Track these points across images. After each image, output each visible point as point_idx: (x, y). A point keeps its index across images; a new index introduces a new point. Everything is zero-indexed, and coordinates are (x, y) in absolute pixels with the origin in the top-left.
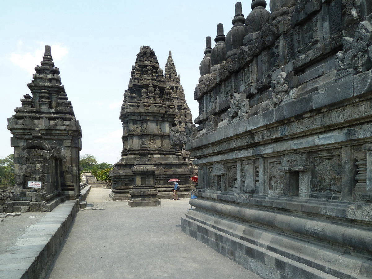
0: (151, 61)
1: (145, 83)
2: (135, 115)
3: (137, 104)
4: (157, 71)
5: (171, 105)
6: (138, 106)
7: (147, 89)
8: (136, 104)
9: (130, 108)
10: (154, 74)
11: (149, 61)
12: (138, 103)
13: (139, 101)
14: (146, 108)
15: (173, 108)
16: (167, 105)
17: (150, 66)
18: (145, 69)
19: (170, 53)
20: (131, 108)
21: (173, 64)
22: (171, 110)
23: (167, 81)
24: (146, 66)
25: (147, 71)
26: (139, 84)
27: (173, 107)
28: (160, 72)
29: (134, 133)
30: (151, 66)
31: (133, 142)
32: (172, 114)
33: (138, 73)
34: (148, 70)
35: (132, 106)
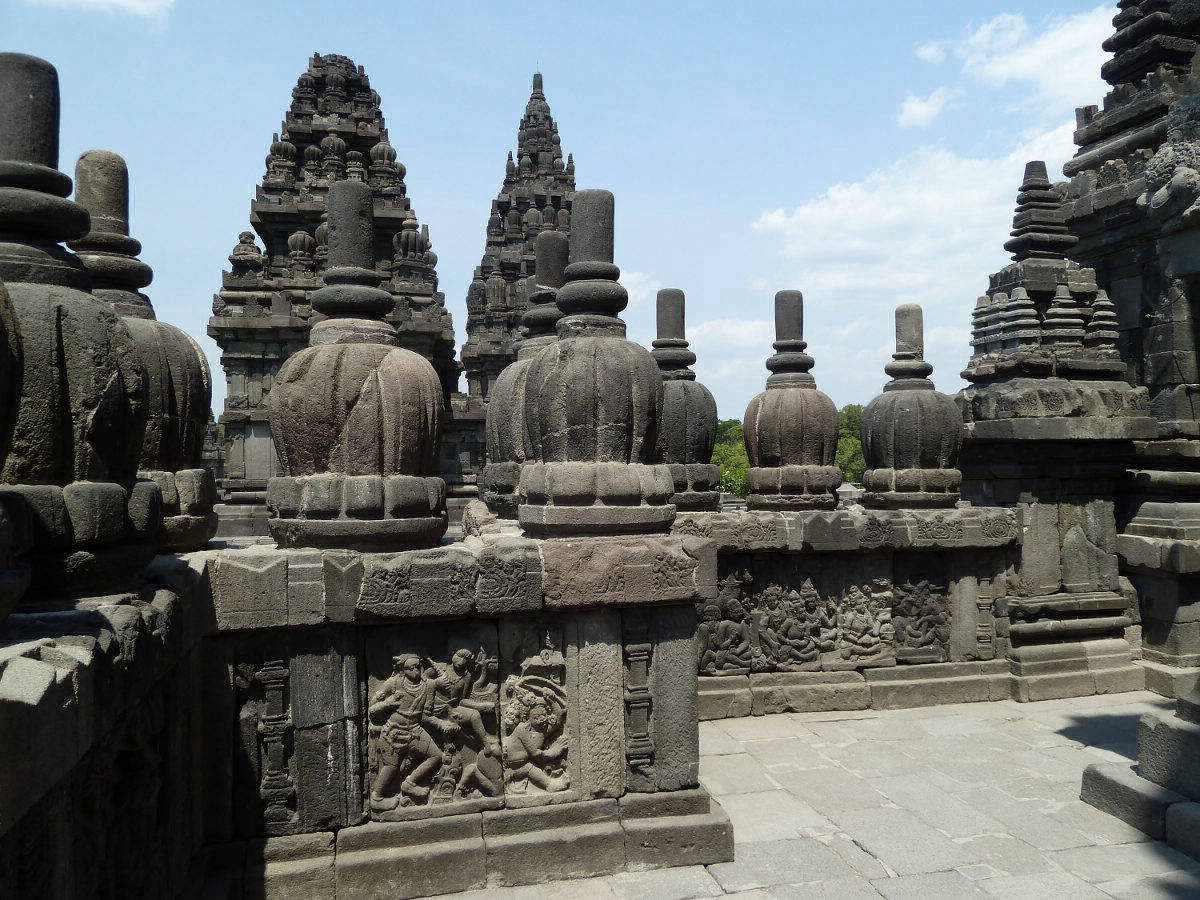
0: (342, 115)
1: (306, 206)
2: (254, 341)
3: (261, 294)
4: (366, 154)
5: (419, 295)
6: (266, 303)
7: (311, 232)
8: (255, 293)
9: (228, 314)
10: (354, 167)
11: (334, 117)
12: (267, 288)
13: (272, 283)
14: (297, 309)
15: (427, 305)
16: (400, 294)
17: (332, 136)
18: (312, 147)
19: (538, 82)
20: (237, 310)
21: (548, 118)
22: (417, 314)
23: (525, 178)
24: (318, 135)
25: (319, 158)
26: (283, 208)
27: (429, 299)
28: (382, 156)
29: (248, 413)
30: (340, 134)
31: (248, 451)
32: (419, 329)
33: (279, 167)
34: (326, 151)
35: (241, 302)
